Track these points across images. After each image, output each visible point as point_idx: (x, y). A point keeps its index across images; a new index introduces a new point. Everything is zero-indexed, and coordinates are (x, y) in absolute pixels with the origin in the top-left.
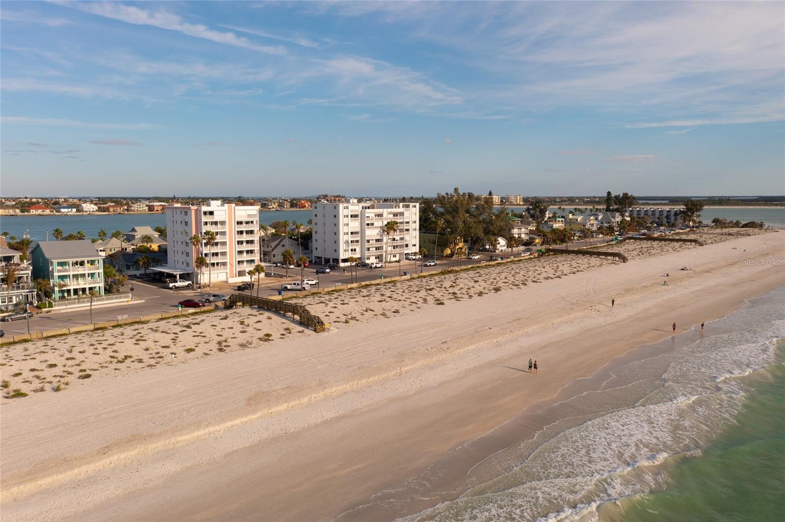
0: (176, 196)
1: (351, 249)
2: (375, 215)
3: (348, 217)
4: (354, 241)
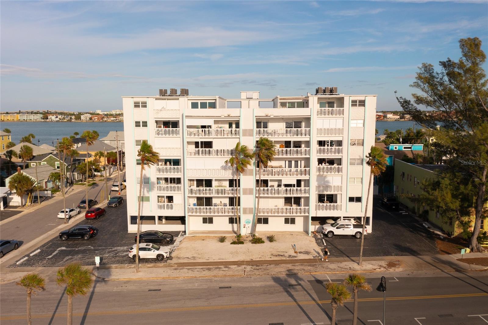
1: (158, 196)
2: (216, 122)
3: (145, 124)
4: (166, 180)
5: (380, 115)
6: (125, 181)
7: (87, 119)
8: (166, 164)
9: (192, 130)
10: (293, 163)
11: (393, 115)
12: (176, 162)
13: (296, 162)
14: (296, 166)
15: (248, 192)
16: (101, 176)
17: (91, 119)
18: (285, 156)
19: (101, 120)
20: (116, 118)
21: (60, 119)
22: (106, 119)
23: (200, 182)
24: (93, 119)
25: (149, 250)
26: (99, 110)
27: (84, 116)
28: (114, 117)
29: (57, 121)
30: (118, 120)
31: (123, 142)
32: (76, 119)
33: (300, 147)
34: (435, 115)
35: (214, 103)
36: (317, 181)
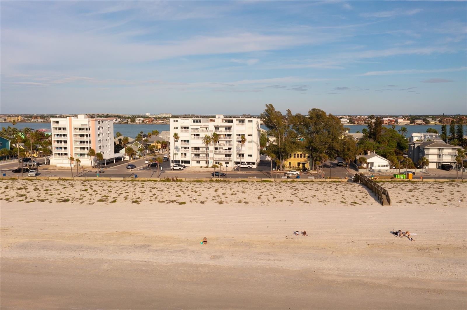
0: (444, 114)
1: (181, 154)
2: (201, 127)
3: (177, 128)
4: (184, 147)
5: (392, 120)
6: (170, 154)
7: (140, 122)
8: (184, 142)
9: (193, 130)
10: (228, 142)
11: (404, 120)
12: (188, 141)
13: (229, 142)
14: (229, 143)
15: (211, 151)
16: (158, 153)
17: (143, 121)
18: (225, 139)
19: (152, 123)
20: (163, 121)
21: (119, 121)
22: (155, 122)
23: (196, 148)
24: (145, 121)
25: (177, 167)
26: (148, 113)
27: (138, 119)
28: (161, 120)
29: (117, 123)
30: (165, 123)
31: (169, 137)
32: (131, 121)
33: (230, 136)
34: (444, 120)
35: (200, 121)
36: (237, 149)
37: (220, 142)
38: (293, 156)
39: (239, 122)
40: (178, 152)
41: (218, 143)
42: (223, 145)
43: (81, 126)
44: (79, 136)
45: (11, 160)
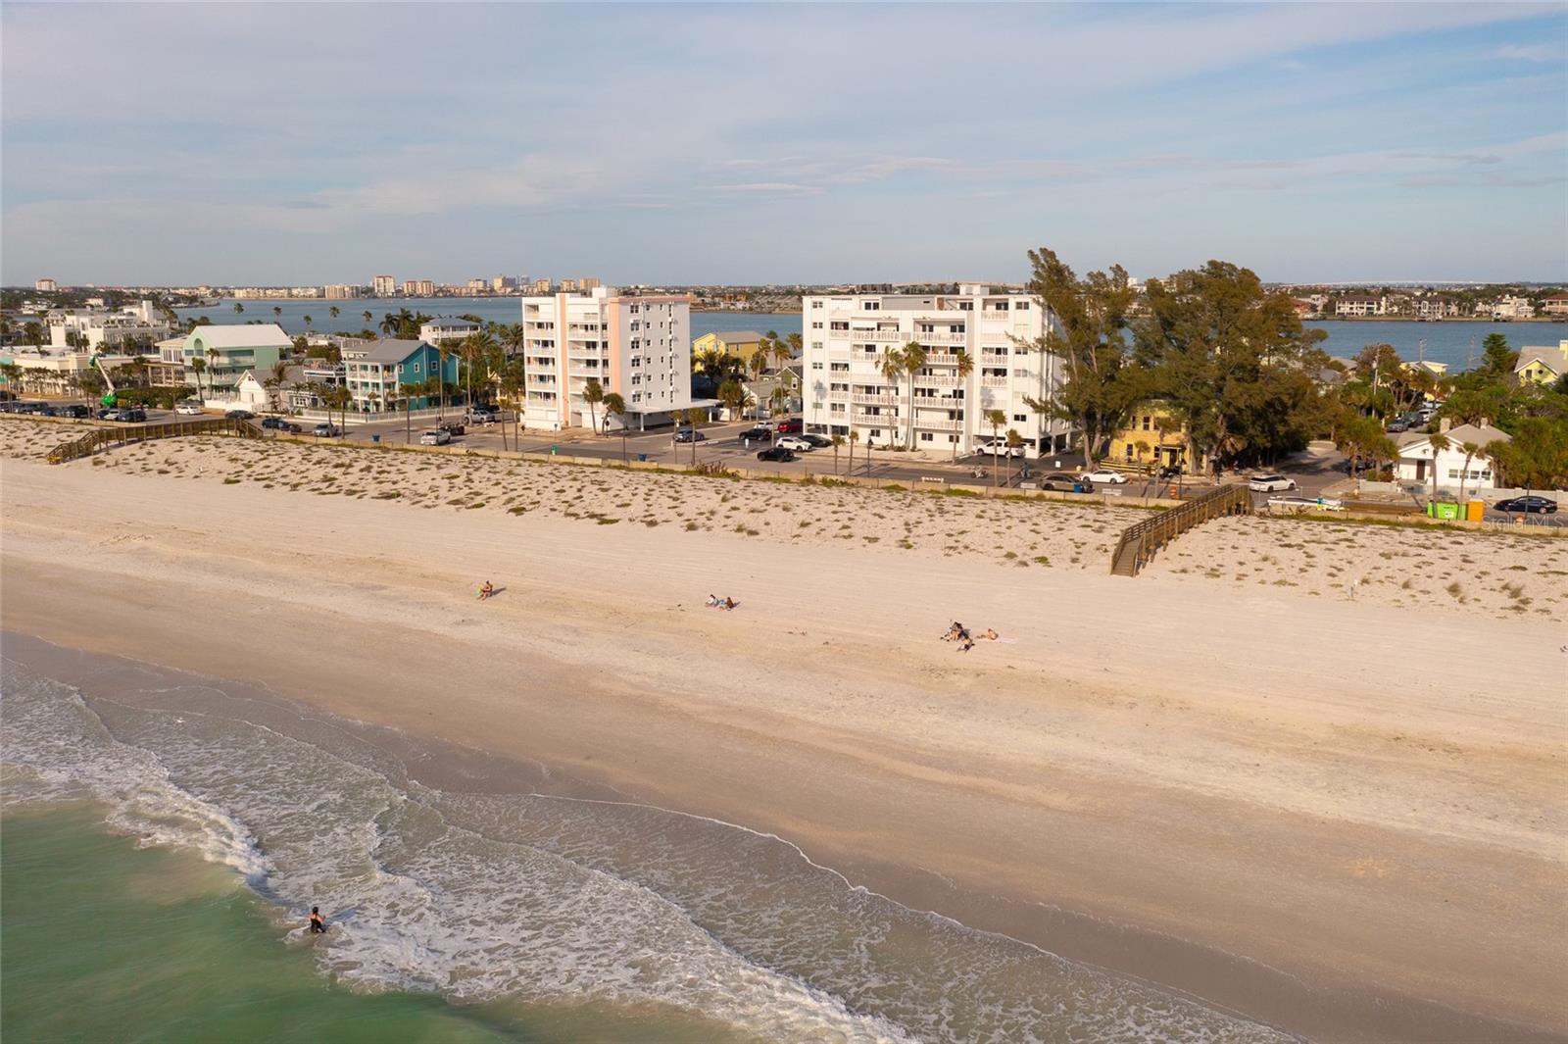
1: (831, 403)
2: (878, 324)
3: (822, 327)
4: (837, 386)
8: (837, 369)
9: (858, 332)
12: (846, 367)
23: (868, 389)
35: (878, 304)
36: (982, 394)
37: (934, 371)
38: (1142, 424)
39: (997, 309)
40: (821, 398)
41: (931, 374)
42: (943, 382)
43: (586, 318)
44: (584, 348)
45: (450, 408)
